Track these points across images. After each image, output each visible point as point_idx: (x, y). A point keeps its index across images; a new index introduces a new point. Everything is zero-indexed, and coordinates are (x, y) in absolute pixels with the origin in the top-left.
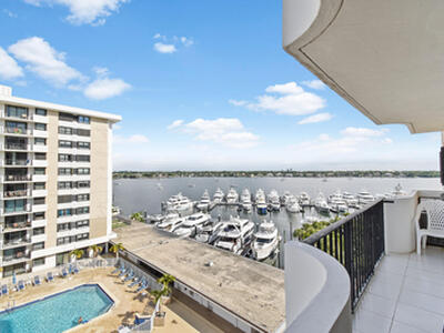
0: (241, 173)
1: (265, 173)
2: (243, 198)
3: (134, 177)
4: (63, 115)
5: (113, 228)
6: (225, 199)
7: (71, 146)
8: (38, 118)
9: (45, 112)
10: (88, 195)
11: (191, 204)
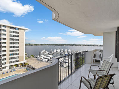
3: (32, 45)
4: (11, 28)
5: (26, 59)
7: (13, 36)
8: (4, 28)
9: (6, 26)
10: (18, 50)
11: (47, 53)
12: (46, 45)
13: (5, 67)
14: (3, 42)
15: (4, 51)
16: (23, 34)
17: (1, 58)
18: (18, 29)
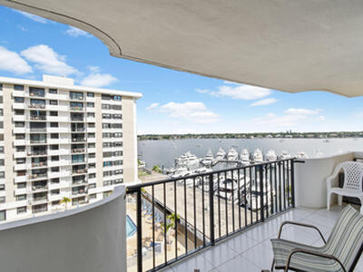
0: (242, 135)
1: (264, 135)
2: (242, 156)
3: (156, 139)
4: (105, 96)
5: (139, 176)
6: (226, 157)
7: (110, 118)
8: (89, 99)
9: (92, 94)
10: (122, 152)
11: (198, 161)
12: (195, 136)
13: (94, 195)
14: (90, 134)
15: (92, 155)
16: (131, 109)
17: (86, 172)
18: (120, 97)
